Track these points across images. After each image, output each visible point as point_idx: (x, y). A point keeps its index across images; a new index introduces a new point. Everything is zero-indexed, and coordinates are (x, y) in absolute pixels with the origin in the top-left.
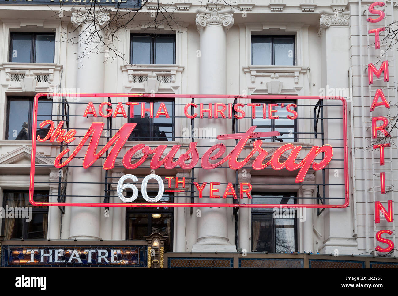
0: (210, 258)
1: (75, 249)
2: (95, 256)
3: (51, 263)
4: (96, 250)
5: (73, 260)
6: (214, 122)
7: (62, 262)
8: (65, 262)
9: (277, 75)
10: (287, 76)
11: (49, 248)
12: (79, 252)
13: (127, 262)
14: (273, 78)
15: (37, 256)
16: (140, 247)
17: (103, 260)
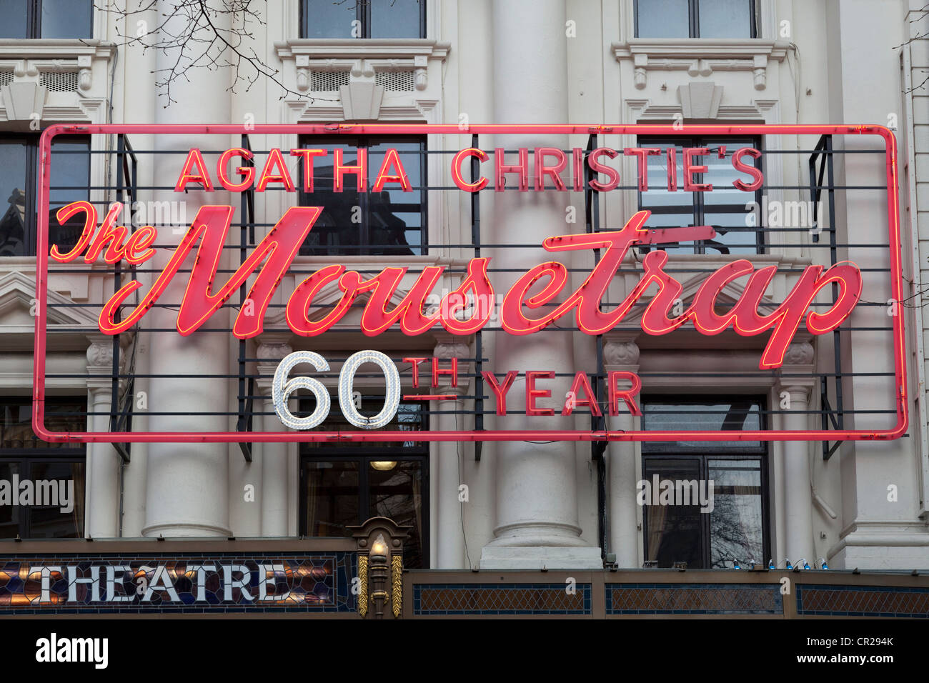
0: (528, 585)
1: (162, 564)
2: (215, 582)
3: (96, 603)
4: (218, 567)
5: (156, 595)
6: (535, 202)
7: (125, 599)
8: (136, 601)
9: (706, 65)
10: (733, 69)
11: (90, 563)
12: (170, 573)
14: (694, 74)
15: (59, 585)
16: (336, 557)
17: (236, 592)
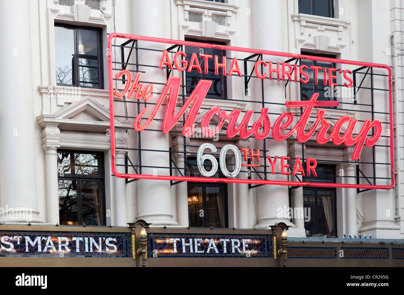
0: (319, 248)
1: (212, 238)
2: (229, 245)
3: (192, 253)
4: (230, 240)
5: (211, 250)
7: (201, 252)
8: (205, 253)
11: (189, 237)
12: (215, 241)
13: (256, 252)
14: (319, 31)
15: (179, 244)
16: (266, 236)
17: (236, 249)
